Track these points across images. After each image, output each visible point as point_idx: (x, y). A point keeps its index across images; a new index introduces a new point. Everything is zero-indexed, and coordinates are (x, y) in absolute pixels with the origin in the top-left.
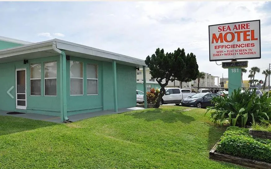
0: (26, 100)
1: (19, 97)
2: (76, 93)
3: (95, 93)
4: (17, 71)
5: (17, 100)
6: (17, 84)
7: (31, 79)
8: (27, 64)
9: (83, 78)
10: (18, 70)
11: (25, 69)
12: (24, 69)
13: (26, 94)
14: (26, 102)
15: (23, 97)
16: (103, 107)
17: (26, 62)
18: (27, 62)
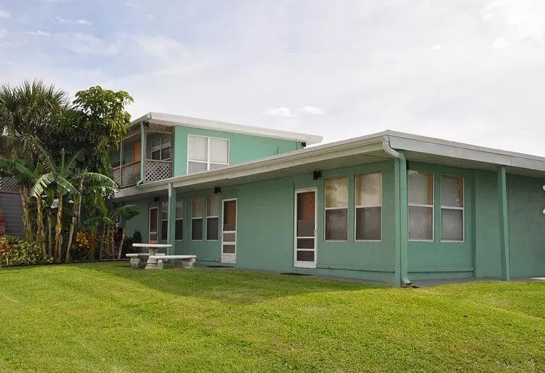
0: (315, 250)
1: (301, 243)
2: (420, 237)
3: (458, 239)
4: (298, 194)
5: (296, 250)
6: (298, 219)
7: (326, 209)
8: (319, 181)
9: (432, 206)
10: (298, 192)
11: (315, 190)
12: (313, 190)
13: (315, 238)
14: (315, 253)
15: (310, 243)
16: (475, 269)
17: (317, 175)
18: (320, 176)
